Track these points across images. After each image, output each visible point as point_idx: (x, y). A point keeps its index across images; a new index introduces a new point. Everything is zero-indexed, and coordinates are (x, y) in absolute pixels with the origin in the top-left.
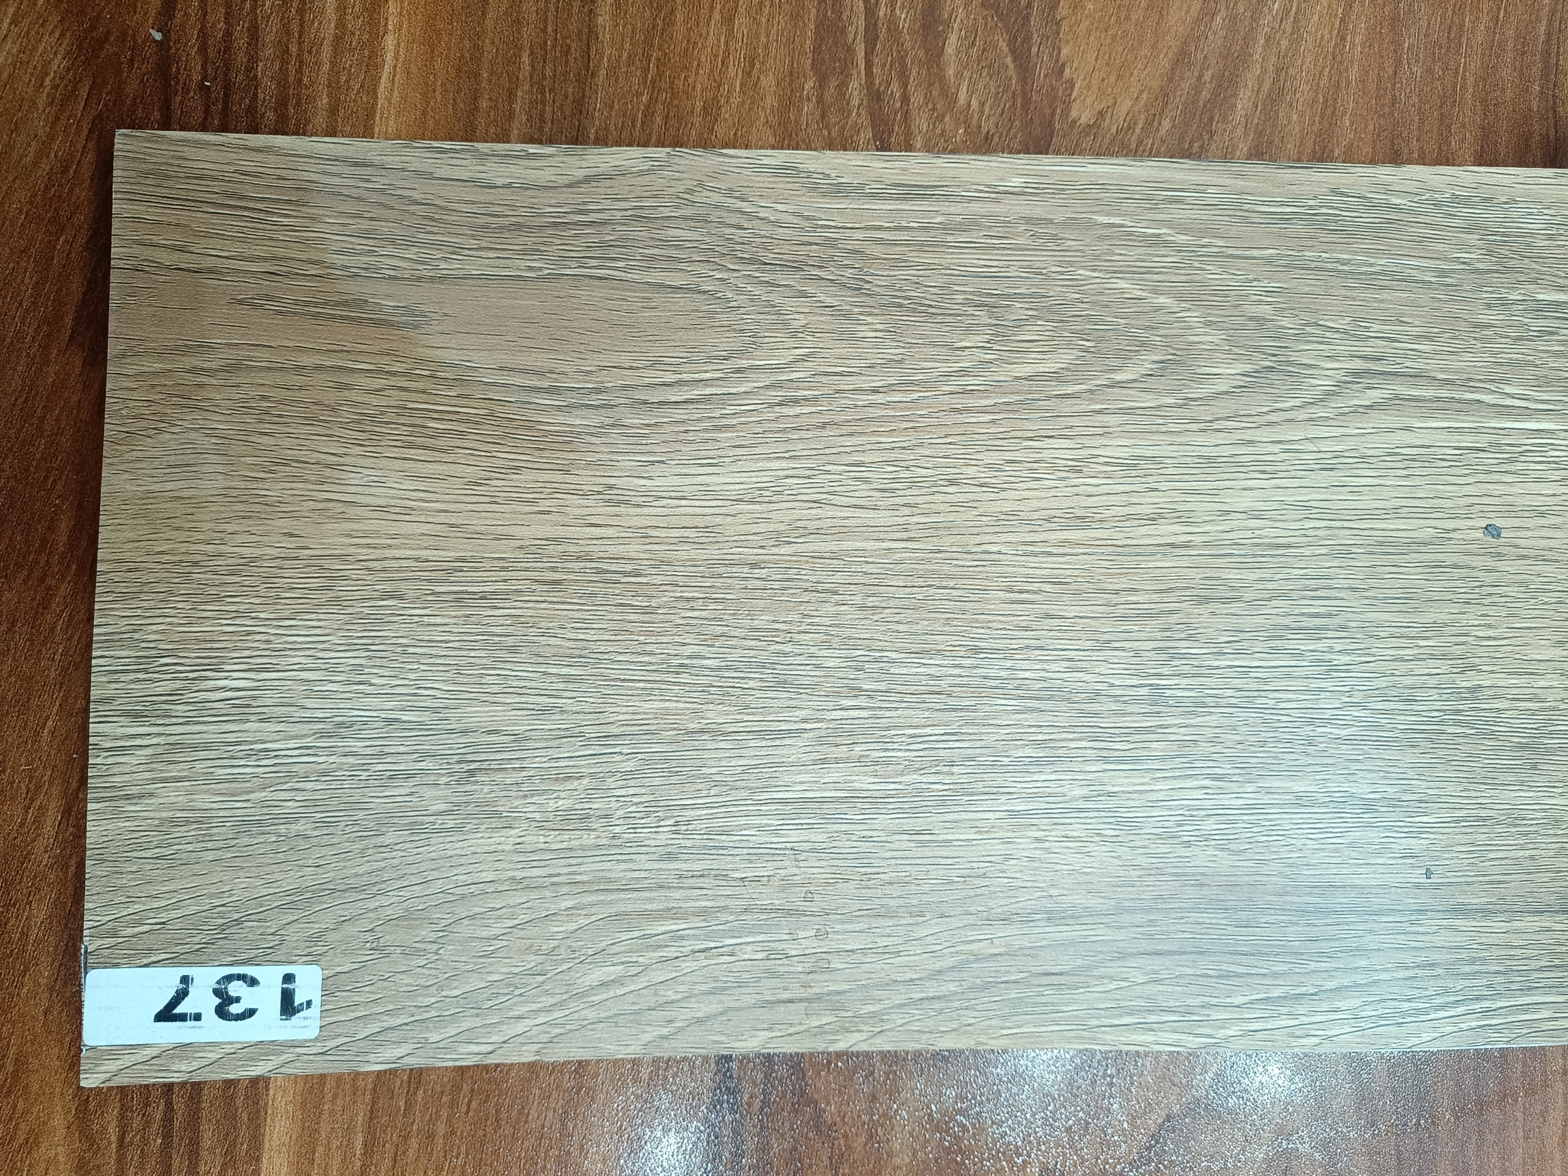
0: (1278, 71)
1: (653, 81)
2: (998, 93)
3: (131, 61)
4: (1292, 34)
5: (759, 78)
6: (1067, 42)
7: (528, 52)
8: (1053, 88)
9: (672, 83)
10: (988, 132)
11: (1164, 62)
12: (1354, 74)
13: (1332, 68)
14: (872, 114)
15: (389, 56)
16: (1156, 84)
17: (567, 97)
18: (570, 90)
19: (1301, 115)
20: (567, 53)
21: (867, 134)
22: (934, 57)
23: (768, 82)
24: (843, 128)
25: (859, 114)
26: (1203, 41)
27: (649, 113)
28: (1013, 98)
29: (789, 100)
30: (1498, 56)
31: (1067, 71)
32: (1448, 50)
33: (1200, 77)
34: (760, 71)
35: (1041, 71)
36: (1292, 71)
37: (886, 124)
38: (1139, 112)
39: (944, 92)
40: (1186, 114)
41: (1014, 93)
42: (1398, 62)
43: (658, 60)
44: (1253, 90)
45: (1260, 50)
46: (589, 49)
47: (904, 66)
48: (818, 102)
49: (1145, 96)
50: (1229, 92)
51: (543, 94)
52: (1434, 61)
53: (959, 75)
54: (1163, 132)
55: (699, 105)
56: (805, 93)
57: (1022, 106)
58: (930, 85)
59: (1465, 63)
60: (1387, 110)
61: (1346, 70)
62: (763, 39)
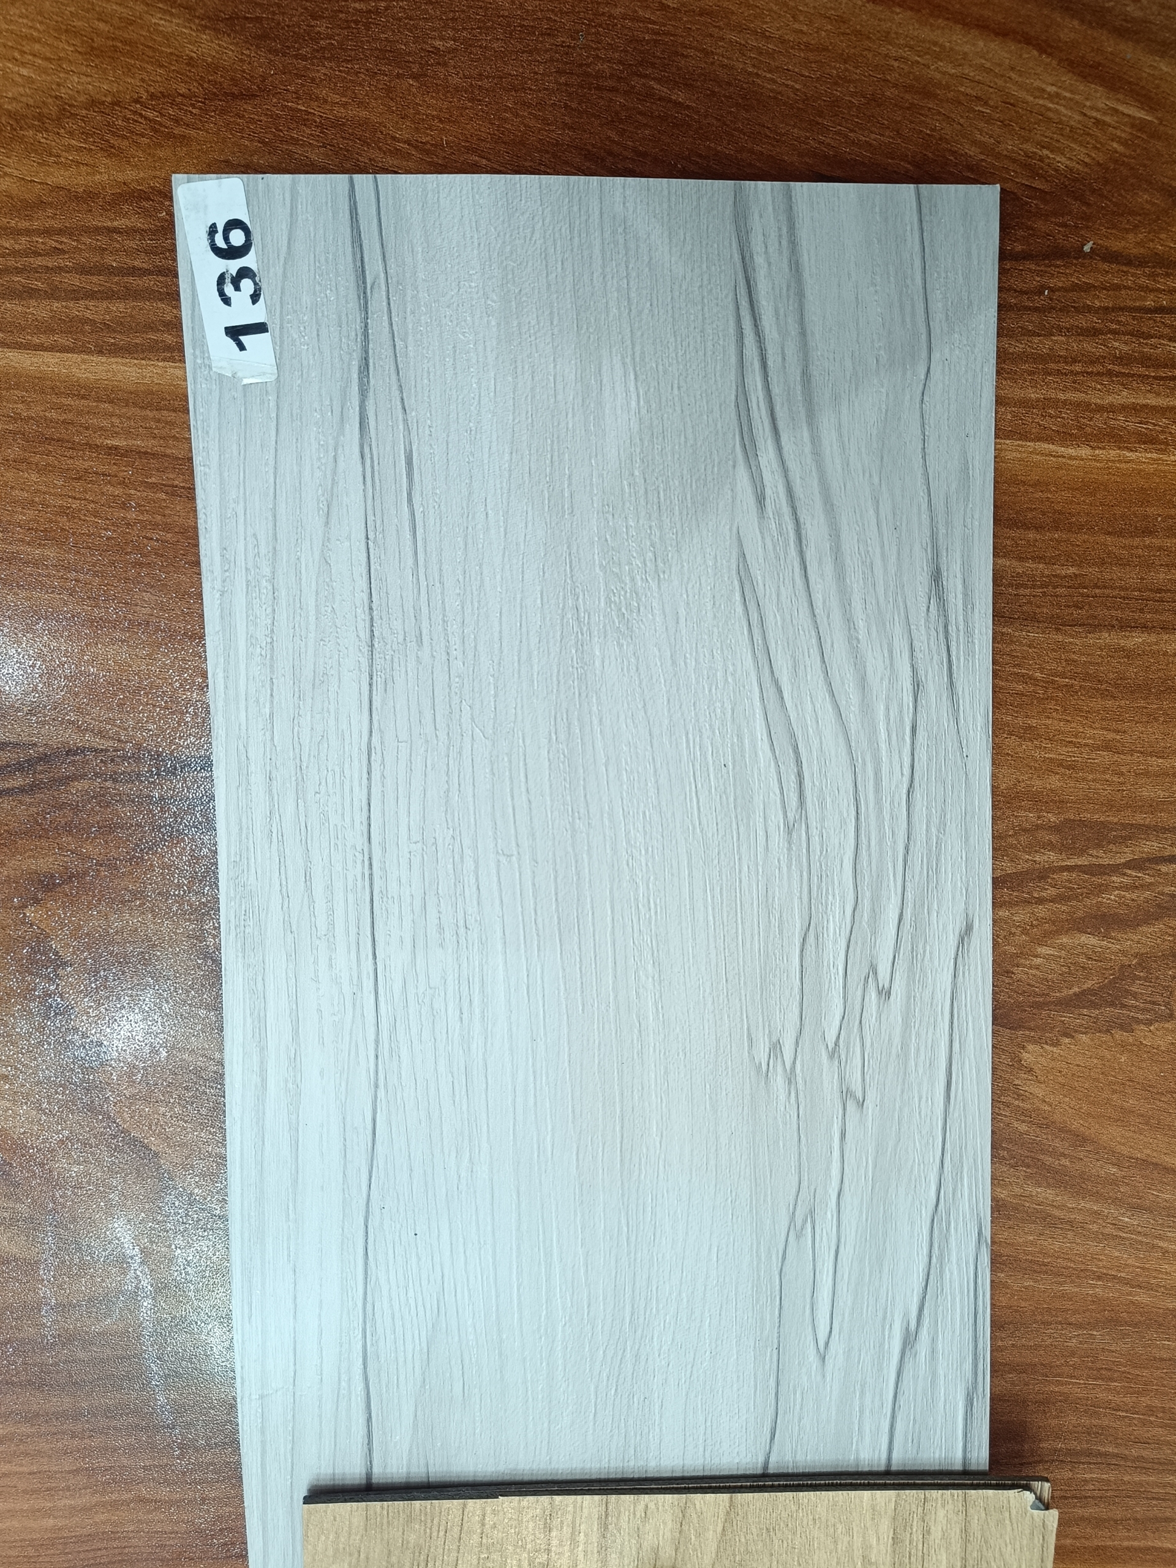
0: (1070, 1222)
1: (1053, 682)
2: (1048, 982)
3: (1064, 225)
4: (1102, 1234)
5: (1058, 774)
6: (1092, 1040)
7: (1077, 572)
8: (1052, 1029)
9: (1052, 698)
10: (1013, 973)
11: (1075, 1125)
12: (1068, 1288)
13: (1074, 1269)
14: (1027, 872)
15: (1071, 451)
16: (1057, 1117)
17: (1038, 607)
18: (1045, 610)
19: (1032, 1243)
20: (1077, 607)
21: (1009, 868)
22: (1078, 925)
23: (1054, 782)
24: (1016, 848)
25: (1027, 861)
26: (1096, 1157)
27: (1025, 679)
28: (1044, 994)
29: (1037, 800)
30: (1085, 1411)
31: (1067, 1040)
32: (1091, 1368)
33: (1064, 1155)
34: (1064, 775)
35: (1067, 1017)
36: (1070, 1235)
37: (1018, 885)
38: (1033, 1104)
39: (1047, 934)
40: (1032, 1143)
41: (1047, 995)
42: (1079, 1326)
43: (1072, 686)
44: (1053, 1201)
45: (1088, 1206)
46: (1080, 625)
47: (1069, 899)
48: (1037, 825)
49: (1046, 1108)
50: (1051, 1181)
51: (1041, 587)
52: (1080, 1357)
53: (1062, 947)
54: (1016, 1124)
55: (1033, 722)
56: (1045, 814)
57: (1036, 1002)
58: (1054, 923)
59: (1080, 1384)
60: (1039, 1318)
61: (1072, 1282)
62: (1091, 777)
